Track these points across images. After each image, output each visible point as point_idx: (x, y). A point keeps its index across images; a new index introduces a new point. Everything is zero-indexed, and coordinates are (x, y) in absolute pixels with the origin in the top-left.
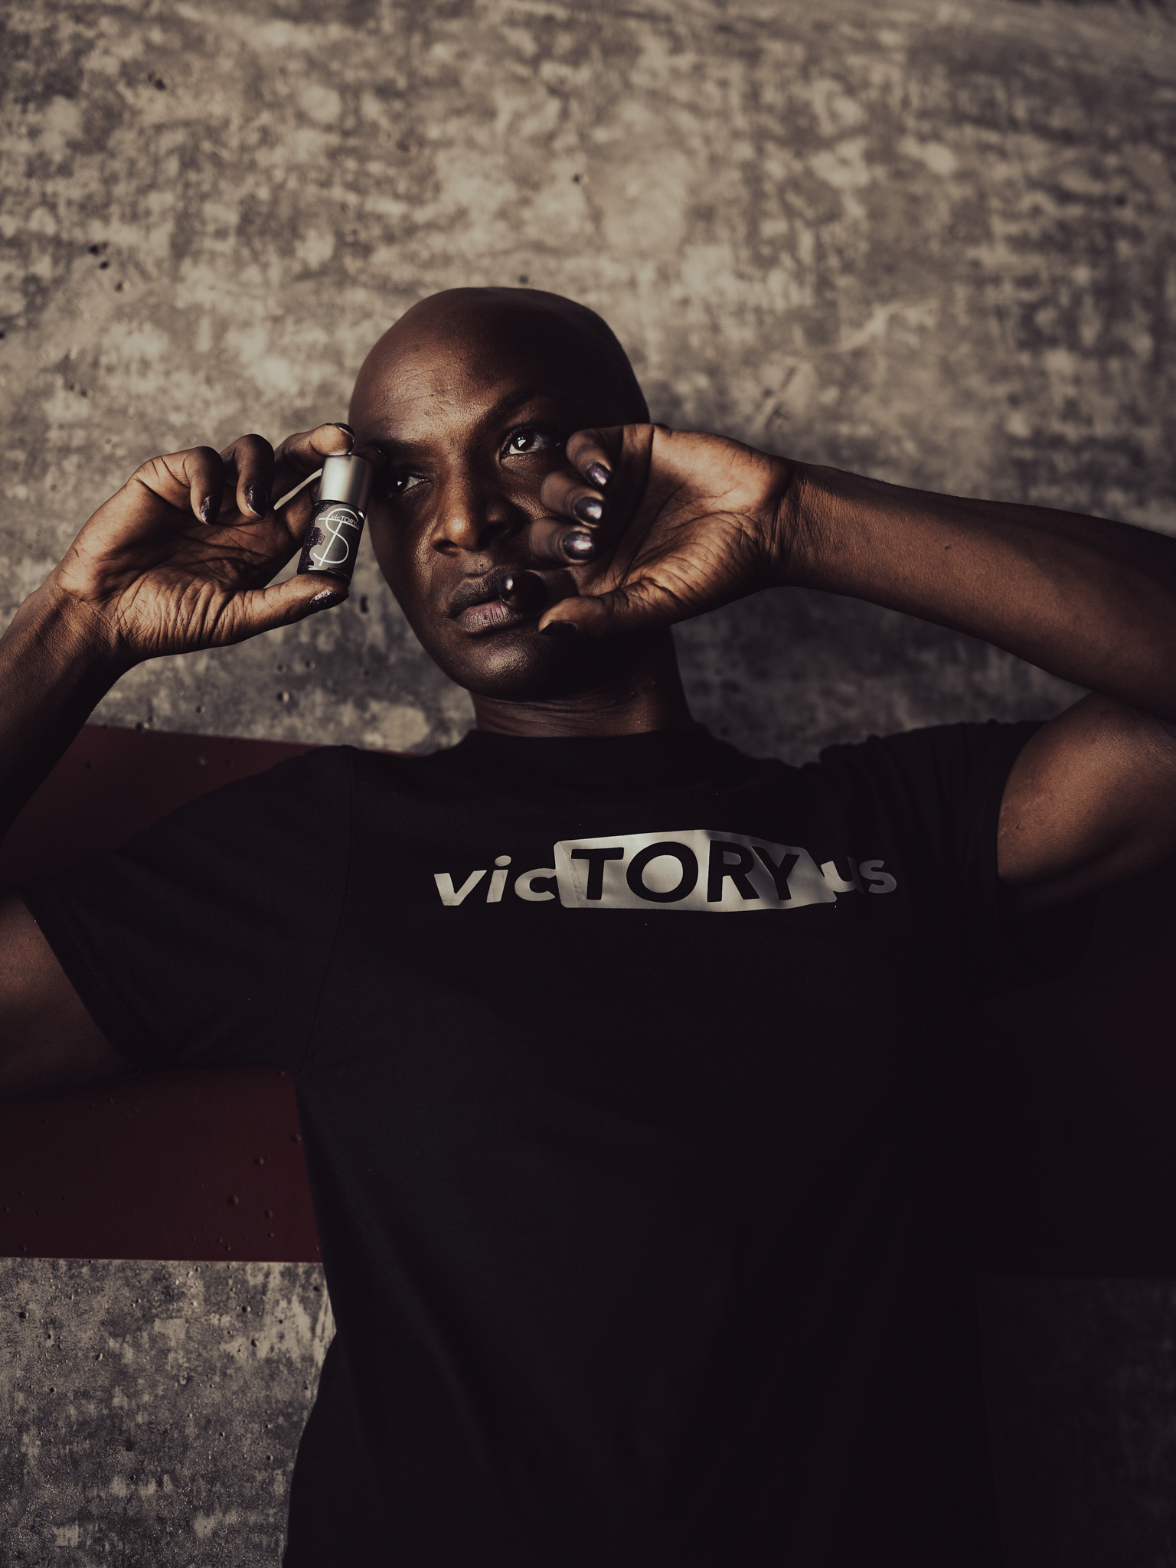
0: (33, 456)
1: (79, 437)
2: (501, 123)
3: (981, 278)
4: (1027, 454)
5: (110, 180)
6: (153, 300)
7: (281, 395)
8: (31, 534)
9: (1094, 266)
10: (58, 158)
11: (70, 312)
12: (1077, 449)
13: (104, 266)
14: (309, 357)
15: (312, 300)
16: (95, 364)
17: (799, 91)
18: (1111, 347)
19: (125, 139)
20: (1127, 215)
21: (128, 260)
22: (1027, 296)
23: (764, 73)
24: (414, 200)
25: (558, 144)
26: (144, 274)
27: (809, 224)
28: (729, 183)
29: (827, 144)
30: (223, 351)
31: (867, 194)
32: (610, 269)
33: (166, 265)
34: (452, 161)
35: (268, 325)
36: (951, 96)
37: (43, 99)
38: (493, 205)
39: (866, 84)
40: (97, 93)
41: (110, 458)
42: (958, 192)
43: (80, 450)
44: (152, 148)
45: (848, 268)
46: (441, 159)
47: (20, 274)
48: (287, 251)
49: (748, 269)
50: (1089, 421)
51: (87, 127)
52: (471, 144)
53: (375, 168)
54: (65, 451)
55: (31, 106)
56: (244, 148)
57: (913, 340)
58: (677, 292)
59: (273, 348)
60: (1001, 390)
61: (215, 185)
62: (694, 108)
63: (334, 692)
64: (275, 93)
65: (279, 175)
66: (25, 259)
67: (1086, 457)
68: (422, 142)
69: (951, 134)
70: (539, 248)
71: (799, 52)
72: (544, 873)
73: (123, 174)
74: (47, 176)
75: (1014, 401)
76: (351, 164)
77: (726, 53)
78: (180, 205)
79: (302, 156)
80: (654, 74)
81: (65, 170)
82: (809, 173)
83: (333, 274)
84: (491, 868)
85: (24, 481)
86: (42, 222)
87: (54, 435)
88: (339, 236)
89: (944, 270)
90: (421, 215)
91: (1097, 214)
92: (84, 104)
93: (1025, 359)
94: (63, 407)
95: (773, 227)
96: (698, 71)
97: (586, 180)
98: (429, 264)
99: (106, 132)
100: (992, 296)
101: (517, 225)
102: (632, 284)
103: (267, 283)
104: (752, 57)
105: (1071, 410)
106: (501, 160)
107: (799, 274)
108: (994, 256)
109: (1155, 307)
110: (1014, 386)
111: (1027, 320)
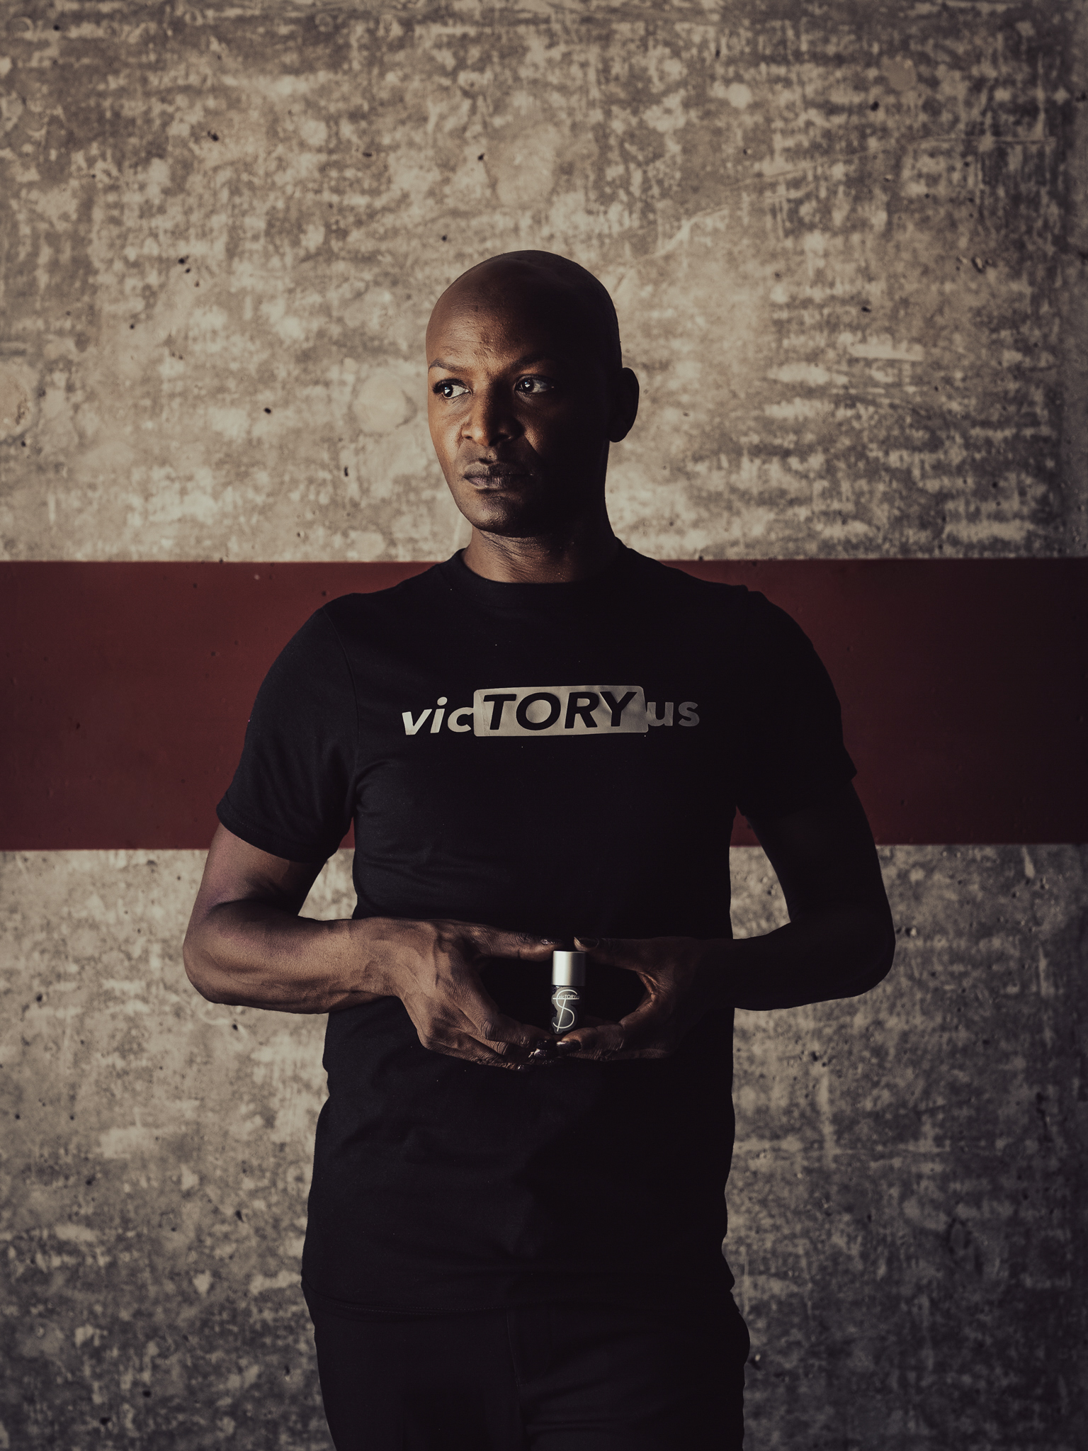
0: (155, 402)
1: (179, 386)
2: (430, 126)
3: (762, 185)
4: (784, 315)
5: (188, 212)
6: (217, 290)
7: (295, 342)
8: (156, 451)
9: (848, 162)
10: (157, 202)
11: (170, 306)
12: (821, 307)
13: (188, 271)
14: (311, 314)
15: (312, 274)
16: (186, 338)
17: (638, 60)
18: (856, 224)
19: (196, 181)
20: (879, 116)
21: (203, 266)
22: (794, 194)
23: (615, 51)
24: (375, 193)
25: (468, 134)
26: (212, 273)
27: (639, 165)
28: (585, 143)
29: (656, 100)
30: (260, 317)
31: (683, 134)
32: (502, 222)
33: (224, 264)
34: (398, 159)
35: (286, 295)
36: (752, 42)
37: (146, 162)
38: (425, 187)
39: (689, 45)
40: (178, 152)
41: (198, 397)
42: (749, 120)
43: (181, 394)
44: (212, 185)
45: (665, 194)
46: (392, 158)
47: (140, 285)
48: (296, 243)
49: (595, 207)
50: (832, 285)
51: (173, 178)
52: (411, 144)
53: (349, 173)
54: (172, 396)
55: (139, 169)
56: (267, 174)
57: (708, 241)
58: (546, 231)
59: (290, 311)
60: (770, 270)
61: (251, 204)
62: (562, 89)
63: (330, 528)
64: (285, 130)
65: (289, 189)
66: (142, 274)
67: (826, 311)
68: (379, 149)
69: (749, 74)
70: (455, 213)
71: (640, 27)
72: (466, 711)
73: (195, 206)
74: (152, 216)
75: (778, 276)
76: (334, 174)
77: (587, 40)
78: (230, 222)
79: (304, 174)
80: (536, 66)
81: (162, 210)
82: (642, 124)
83: (325, 254)
85: (151, 418)
86: (151, 248)
87: (166, 387)
88: (327, 226)
89: (734, 184)
90: (379, 203)
91: (855, 119)
92: (170, 161)
93: (789, 243)
94: (170, 368)
95: (614, 172)
96: (567, 57)
97: (486, 158)
98: (383, 238)
99: (184, 178)
100: (769, 198)
101: (440, 200)
102: (516, 229)
103: (284, 267)
104: (606, 39)
105: (820, 278)
106: (430, 153)
107: (630, 207)
108: (773, 167)
109: (892, 188)
110: (780, 265)
111: (793, 213)
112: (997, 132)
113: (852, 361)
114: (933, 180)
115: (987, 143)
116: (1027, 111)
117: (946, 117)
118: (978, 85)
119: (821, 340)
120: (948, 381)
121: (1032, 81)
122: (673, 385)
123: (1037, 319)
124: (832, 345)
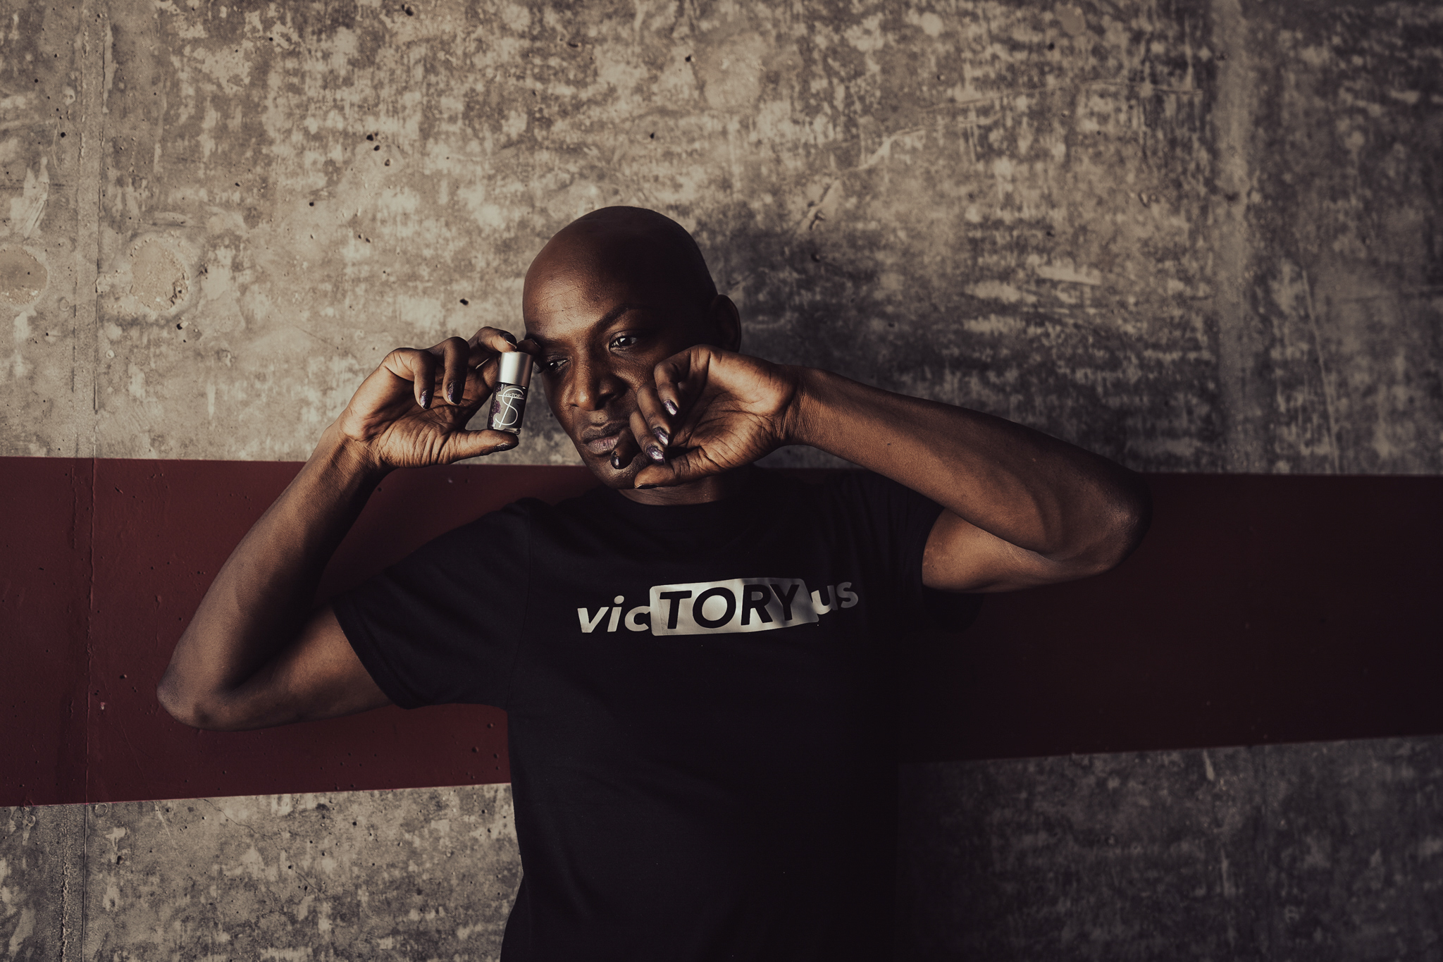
0: (336, 286)
1: (365, 271)
2: (637, 23)
3: (955, 111)
4: (978, 234)
5: (378, 86)
6: (409, 171)
7: (495, 231)
8: (337, 340)
9: (1030, 96)
10: (343, 73)
11: (356, 184)
12: (1011, 229)
13: (377, 148)
14: (512, 202)
15: (513, 161)
16: (374, 219)
18: (1040, 154)
19: (387, 55)
20: (1055, 56)
21: (393, 143)
22: (984, 121)
24: (580, 84)
25: (675, 35)
26: (402, 152)
27: (842, 80)
28: (790, 55)
29: (857, 20)
30: (456, 203)
31: (882, 54)
32: (710, 124)
33: (417, 144)
34: (605, 53)
35: (485, 181)
37: (332, 30)
38: (632, 83)
40: (367, 22)
41: (386, 284)
42: (941, 48)
43: (366, 279)
44: (405, 61)
45: (866, 111)
46: (598, 51)
47: (323, 159)
48: (496, 128)
49: (801, 117)
50: (1020, 209)
51: (361, 49)
52: (618, 39)
53: (554, 62)
54: (357, 281)
55: (323, 36)
56: (465, 55)
57: (907, 159)
58: (753, 137)
59: (489, 198)
60: (964, 190)
61: (448, 84)
63: (532, 429)
64: (484, 12)
65: (490, 73)
66: (325, 148)
67: (1015, 233)
68: (585, 41)
70: (663, 112)
72: (642, 609)
73: (386, 81)
74: (337, 87)
75: (971, 197)
76: (538, 61)
78: (425, 100)
79: (505, 58)
81: (348, 82)
82: (843, 41)
83: (527, 142)
84: (612, 605)
85: (332, 304)
86: (335, 121)
87: (349, 270)
88: (530, 113)
89: (930, 107)
90: (584, 95)
91: (1035, 57)
92: (359, 31)
93: (980, 166)
94: (354, 251)
95: (818, 85)
97: (693, 59)
98: (589, 131)
99: (374, 51)
100: (961, 123)
101: (648, 97)
102: (724, 133)
103: (484, 152)
105: (1009, 201)
106: (638, 49)
107: (834, 120)
108: (965, 94)
109: (1069, 122)
110: (972, 187)
111: (984, 139)
112: (1155, 81)
113: (1040, 282)
114: (1103, 119)
115: (1146, 89)
116: (1178, 64)
117: (1111, 63)
118: (1137, 37)
119: (1012, 260)
120: (1123, 305)
121: (1181, 38)
122: (879, 295)
123: (1195, 253)
124: (1022, 265)
